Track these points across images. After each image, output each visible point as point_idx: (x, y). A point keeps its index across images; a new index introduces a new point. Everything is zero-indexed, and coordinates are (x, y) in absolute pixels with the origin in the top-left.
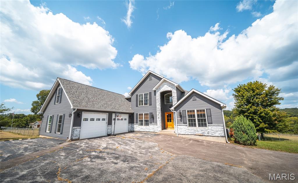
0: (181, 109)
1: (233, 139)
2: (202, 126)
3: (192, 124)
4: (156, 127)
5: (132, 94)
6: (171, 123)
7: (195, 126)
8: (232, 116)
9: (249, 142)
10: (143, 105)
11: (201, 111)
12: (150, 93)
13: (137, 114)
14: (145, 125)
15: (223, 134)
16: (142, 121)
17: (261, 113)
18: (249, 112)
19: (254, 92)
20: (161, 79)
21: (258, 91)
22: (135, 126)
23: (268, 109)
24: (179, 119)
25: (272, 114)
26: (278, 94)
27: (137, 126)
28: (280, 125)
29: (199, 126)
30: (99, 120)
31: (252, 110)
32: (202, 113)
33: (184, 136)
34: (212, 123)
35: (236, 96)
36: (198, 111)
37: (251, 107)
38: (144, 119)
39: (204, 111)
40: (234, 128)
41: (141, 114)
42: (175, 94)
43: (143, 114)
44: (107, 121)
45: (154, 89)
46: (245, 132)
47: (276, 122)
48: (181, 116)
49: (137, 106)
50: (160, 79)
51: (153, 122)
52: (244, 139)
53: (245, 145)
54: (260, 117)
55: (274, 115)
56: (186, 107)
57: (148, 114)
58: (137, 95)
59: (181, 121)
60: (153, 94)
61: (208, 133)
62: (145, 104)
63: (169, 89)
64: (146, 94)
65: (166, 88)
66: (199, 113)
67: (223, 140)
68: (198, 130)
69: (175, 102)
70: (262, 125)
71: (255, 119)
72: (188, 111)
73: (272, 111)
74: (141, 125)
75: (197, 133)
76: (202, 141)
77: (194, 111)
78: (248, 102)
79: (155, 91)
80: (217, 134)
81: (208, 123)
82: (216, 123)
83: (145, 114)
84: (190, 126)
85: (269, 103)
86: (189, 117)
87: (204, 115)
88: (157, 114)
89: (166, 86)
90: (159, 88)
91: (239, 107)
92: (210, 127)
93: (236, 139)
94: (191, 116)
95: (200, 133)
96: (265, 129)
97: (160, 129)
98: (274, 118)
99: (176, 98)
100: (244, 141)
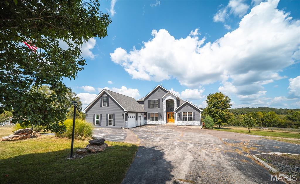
0: (180, 111)
1: (204, 127)
2: (190, 121)
3: (185, 119)
4: (163, 122)
5: (145, 99)
6: (171, 119)
7: (187, 121)
8: (204, 113)
9: (210, 128)
10: (153, 107)
11: (190, 113)
12: (159, 100)
13: (149, 113)
14: (155, 120)
15: (200, 125)
16: (152, 118)
17: (220, 113)
18: (214, 112)
19: (217, 100)
20: (168, 92)
21: (220, 99)
22: (148, 121)
23: (223, 111)
24: (178, 117)
25: (225, 114)
26: (230, 102)
27: (149, 121)
28: (229, 121)
29: (189, 121)
30: (132, 117)
31: (215, 111)
32: (191, 114)
33: (180, 126)
34: (195, 119)
35: (207, 101)
36: (188, 113)
37: (215, 109)
38: (154, 117)
39: (192, 113)
40: (205, 122)
41: (152, 113)
42: (175, 102)
43: (153, 113)
44: (135, 118)
45: (162, 98)
46: (209, 123)
47: (227, 119)
48: (179, 116)
49: (149, 108)
50: (166, 92)
51: (161, 118)
52: (208, 127)
53: (209, 129)
54: (219, 115)
55: (227, 115)
56: (182, 111)
57: (157, 113)
58: (149, 101)
59: (179, 118)
60: (161, 100)
61: (193, 124)
62: (155, 107)
63: (172, 98)
64: (156, 100)
65: (170, 98)
66: (189, 114)
67: (200, 128)
68: (188, 123)
69: (175, 108)
70: (220, 120)
71: (217, 117)
72: (183, 113)
73: (226, 112)
74: (152, 120)
75: (187, 124)
76: (190, 128)
77: (186, 113)
78: (214, 106)
79: (162, 99)
80: (197, 125)
81: (193, 119)
82: (197, 119)
83: (155, 113)
84: (184, 121)
85: (225, 107)
86: (184, 116)
87: (192, 115)
88: (164, 114)
89: (170, 96)
90: (165, 97)
91: (209, 109)
92: (194, 121)
93: (205, 127)
94: (184, 115)
95: (189, 124)
96: (221, 123)
97: (166, 123)
98: (226, 116)
99: (176, 104)
100: (208, 128)
